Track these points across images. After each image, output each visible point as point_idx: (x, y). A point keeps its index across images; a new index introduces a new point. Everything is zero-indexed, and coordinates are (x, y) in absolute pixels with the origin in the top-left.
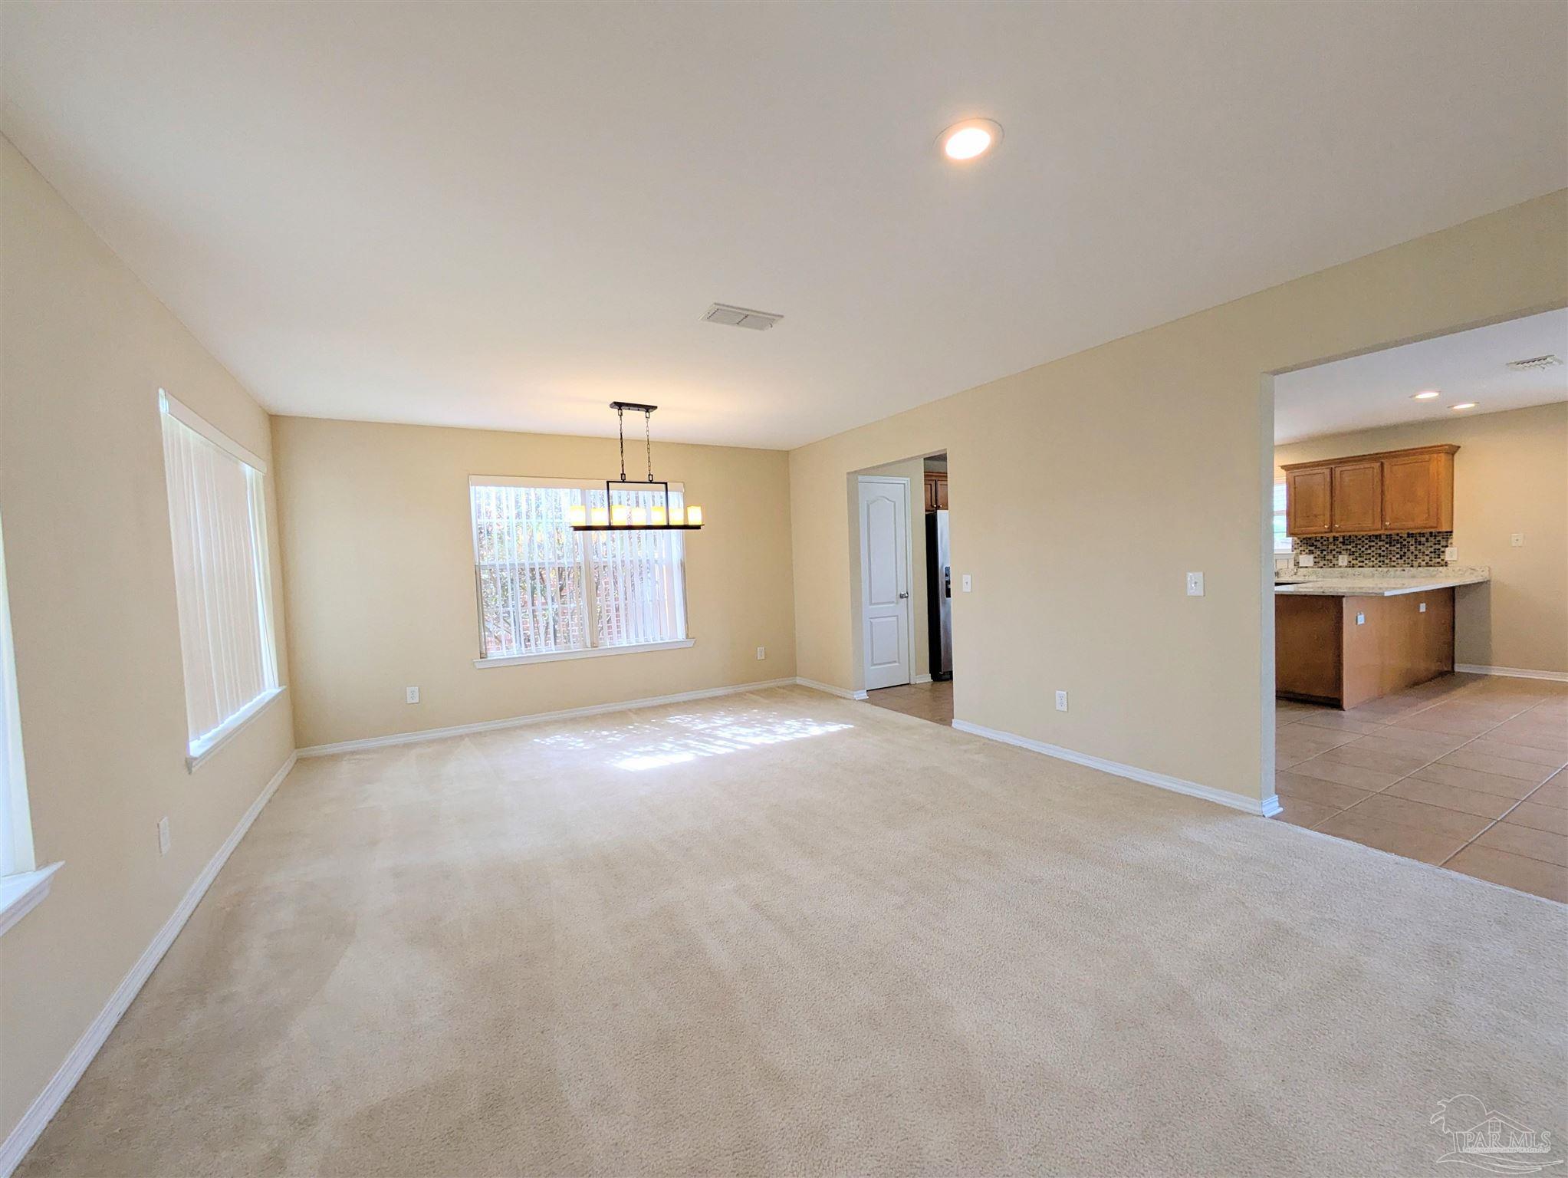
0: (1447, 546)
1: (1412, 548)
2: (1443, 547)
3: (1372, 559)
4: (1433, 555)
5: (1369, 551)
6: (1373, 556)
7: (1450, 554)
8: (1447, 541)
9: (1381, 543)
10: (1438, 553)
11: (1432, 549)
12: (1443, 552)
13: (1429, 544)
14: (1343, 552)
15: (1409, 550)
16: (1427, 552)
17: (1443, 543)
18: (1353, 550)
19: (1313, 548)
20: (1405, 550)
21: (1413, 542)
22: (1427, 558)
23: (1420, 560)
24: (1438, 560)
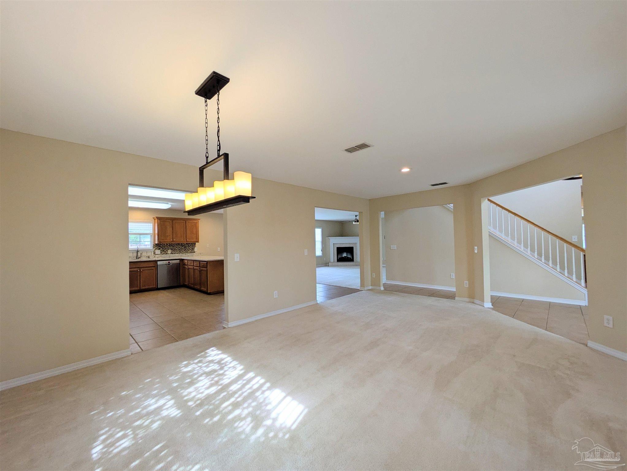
1: (187, 247)
3: (178, 251)
4: (192, 250)
5: (177, 249)
7: (196, 249)
9: (179, 246)
10: (193, 249)
11: (192, 248)
13: (191, 246)
14: (169, 249)
16: (191, 249)
17: (194, 246)
18: (172, 248)
19: (160, 247)
20: (186, 248)
21: (187, 246)
22: (191, 250)
23: (189, 251)
24: (193, 251)
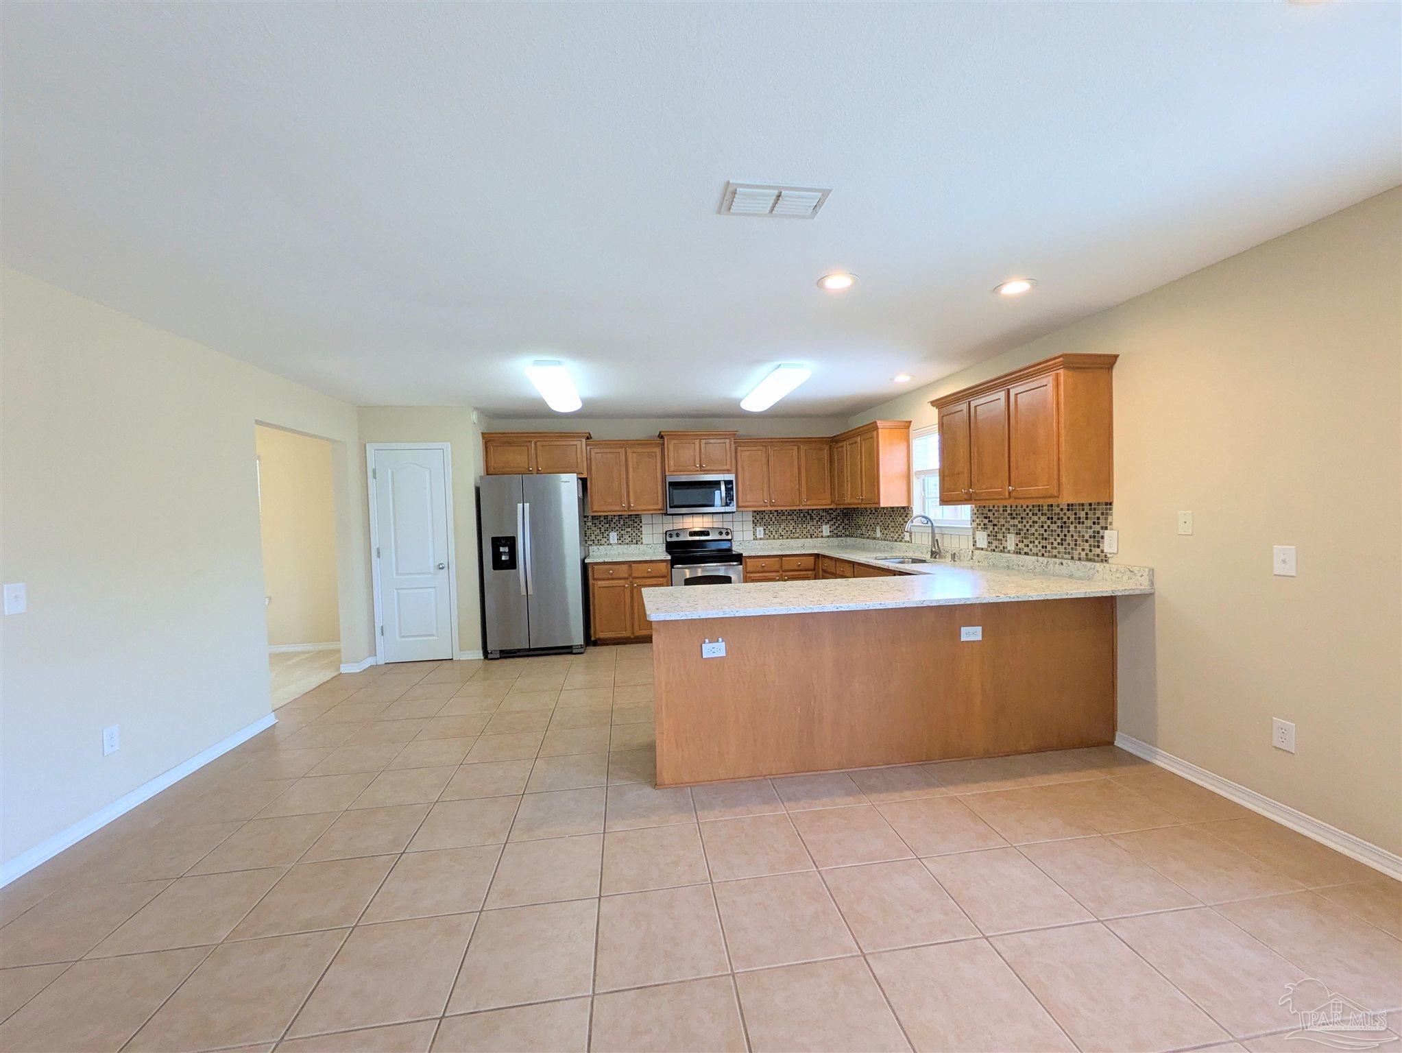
0: (1106, 528)
1: (1072, 528)
2: (1102, 528)
3: (1036, 543)
4: (1091, 541)
5: (1033, 530)
6: (1037, 539)
7: (1109, 542)
8: (1106, 519)
9: (1043, 518)
10: (1097, 539)
11: (1090, 532)
12: (1102, 537)
13: (1089, 523)
14: (1011, 529)
15: (1069, 531)
16: (1087, 537)
17: (1102, 522)
18: (1020, 526)
19: (986, 521)
20: (1065, 530)
21: (1072, 519)
22: (1087, 546)
23: (1079, 549)
24: (1098, 551)
